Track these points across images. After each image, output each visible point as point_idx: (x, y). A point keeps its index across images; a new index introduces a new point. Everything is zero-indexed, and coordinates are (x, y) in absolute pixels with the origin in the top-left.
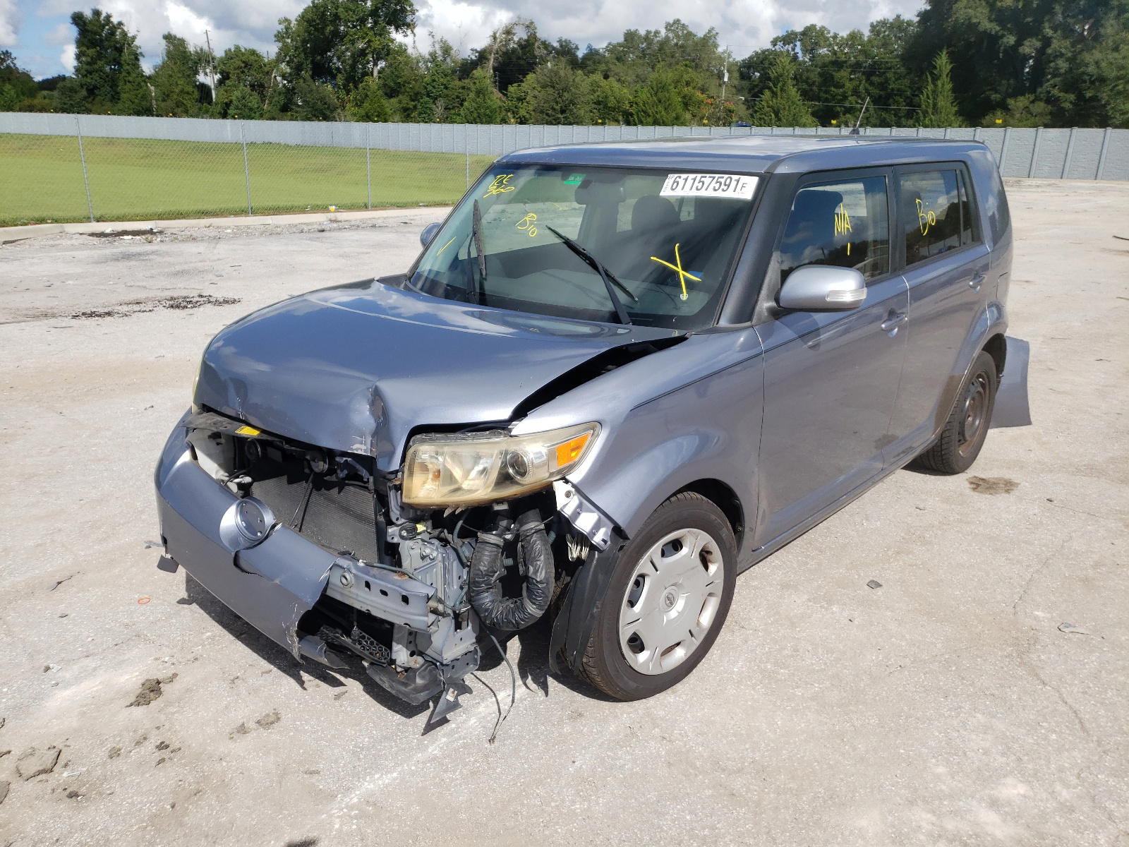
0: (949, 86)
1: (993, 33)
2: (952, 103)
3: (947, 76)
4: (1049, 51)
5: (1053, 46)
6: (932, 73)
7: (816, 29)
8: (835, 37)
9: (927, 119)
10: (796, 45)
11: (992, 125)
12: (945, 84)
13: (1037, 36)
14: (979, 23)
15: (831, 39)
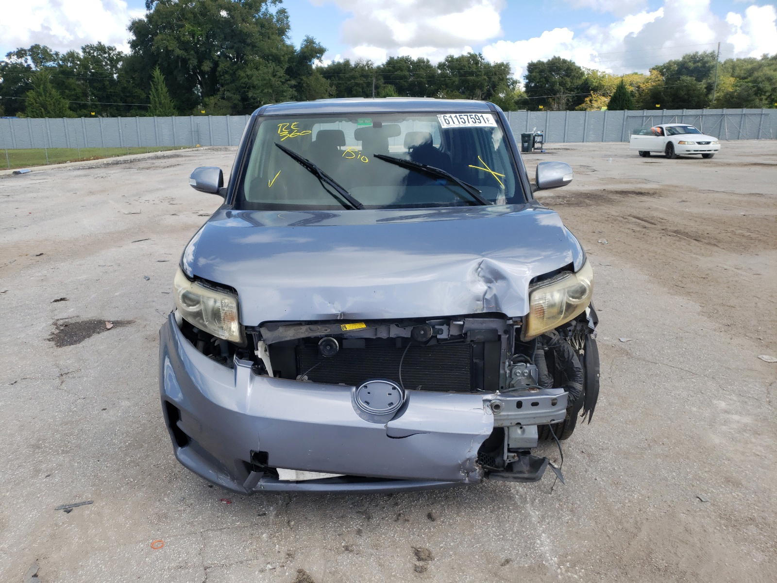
0: (165, 89)
1: (184, 57)
2: (171, 101)
3: (163, 82)
4: (219, 69)
5: (220, 66)
6: (153, 81)
7: (40, 48)
8: (57, 54)
9: (157, 111)
10: (27, 59)
11: (199, 114)
12: (163, 88)
13: (210, 60)
14: (173, 51)
15: (54, 56)
